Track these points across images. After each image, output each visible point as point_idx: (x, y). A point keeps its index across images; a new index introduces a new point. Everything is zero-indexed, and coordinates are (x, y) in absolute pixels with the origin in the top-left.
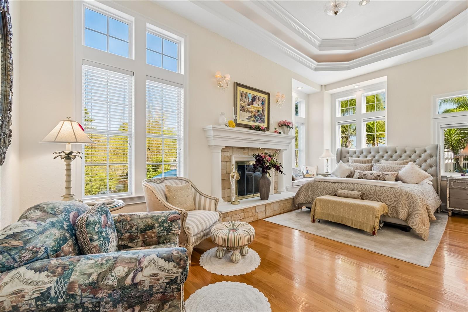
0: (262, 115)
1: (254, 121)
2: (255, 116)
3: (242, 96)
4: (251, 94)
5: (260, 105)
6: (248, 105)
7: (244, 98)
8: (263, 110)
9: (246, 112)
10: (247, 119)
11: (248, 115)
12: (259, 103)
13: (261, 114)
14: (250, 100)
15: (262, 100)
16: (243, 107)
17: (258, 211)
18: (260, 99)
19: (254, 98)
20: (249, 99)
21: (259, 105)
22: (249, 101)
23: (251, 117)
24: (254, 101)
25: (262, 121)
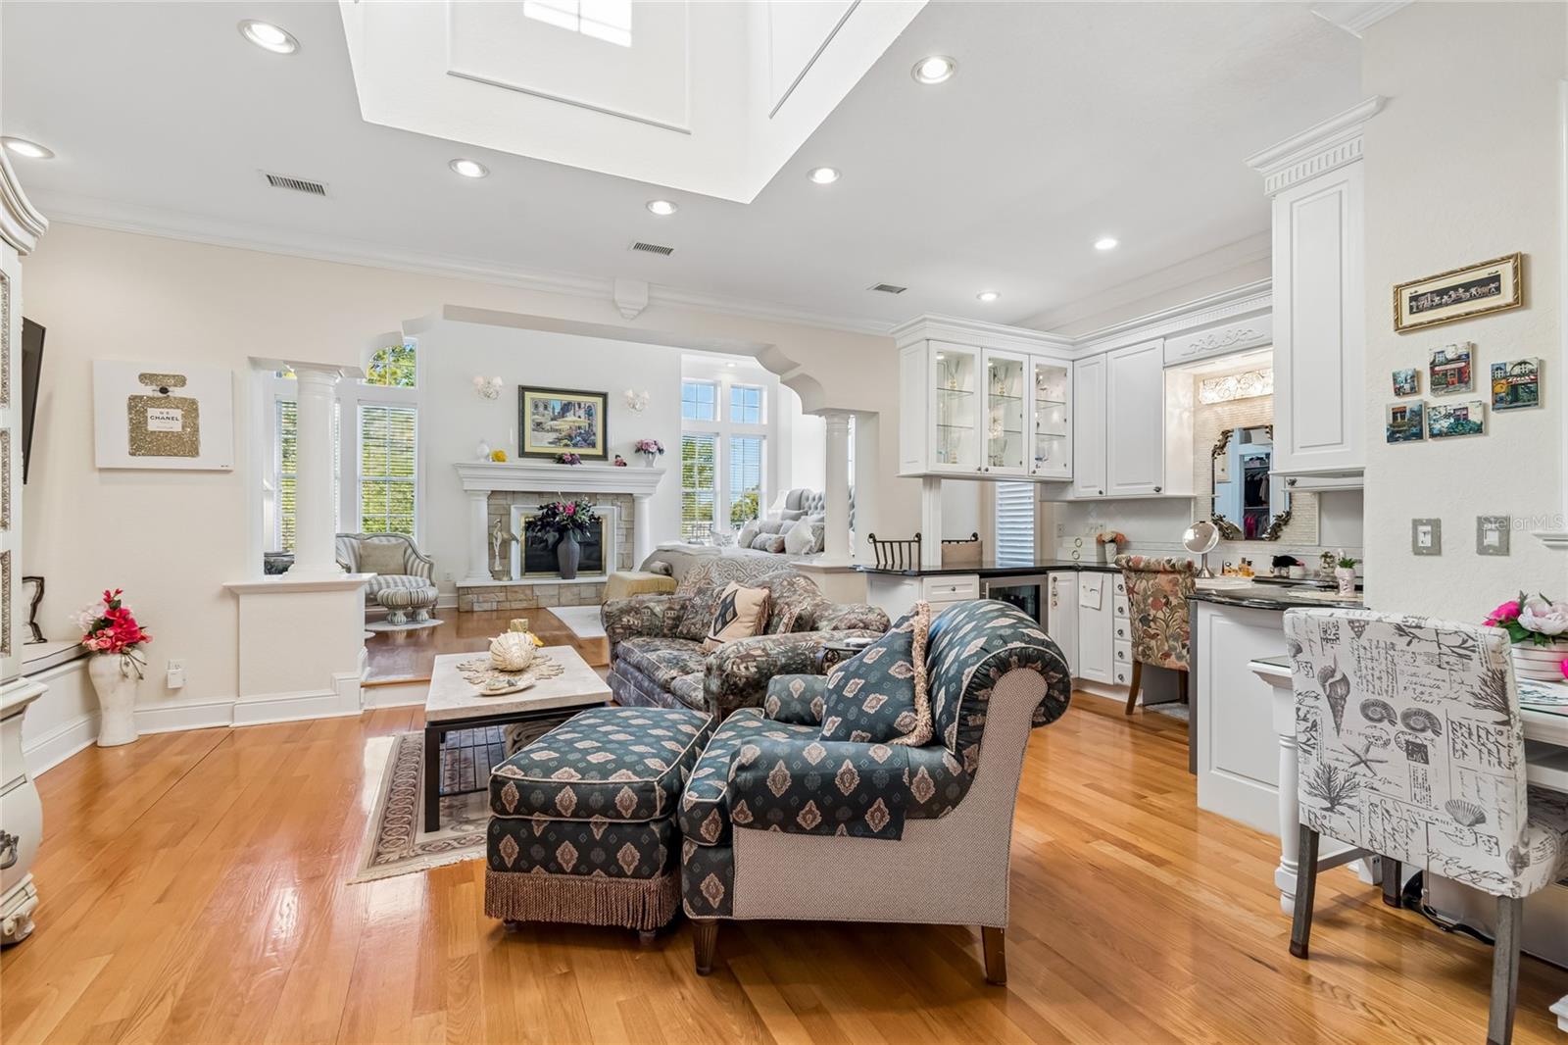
0: (590, 432)
1: (566, 445)
2: (570, 437)
3: (536, 406)
4: (557, 401)
5: (583, 416)
6: (552, 420)
7: (541, 409)
8: (590, 425)
9: (548, 431)
10: (550, 443)
11: (552, 436)
12: (582, 413)
13: (587, 433)
14: (557, 410)
15: (589, 406)
16: (539, 424)
17: (538, 594)
18: (582, 406)
19: (566, 408)
20: (554, 408)
21: (580, 417)
22: (553, 413)
23: (559, 440)
24: (568, 411)
25: (589, 444)
